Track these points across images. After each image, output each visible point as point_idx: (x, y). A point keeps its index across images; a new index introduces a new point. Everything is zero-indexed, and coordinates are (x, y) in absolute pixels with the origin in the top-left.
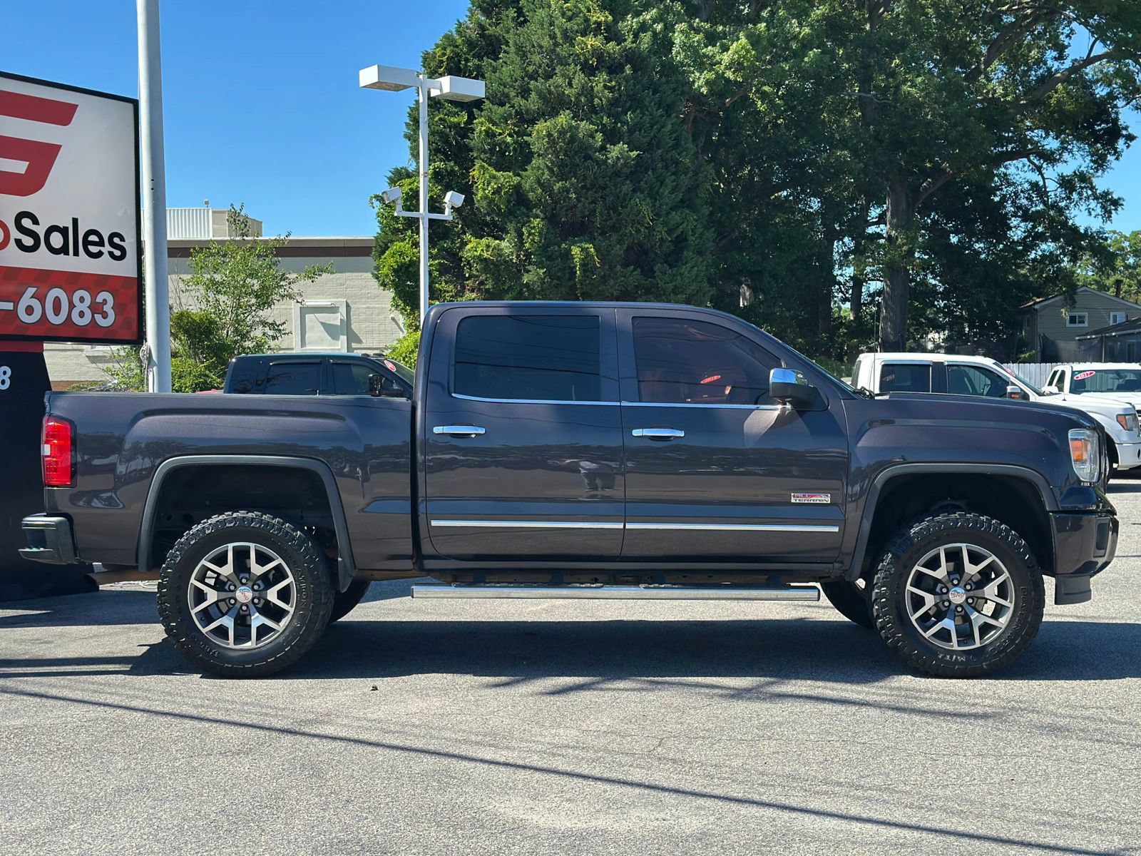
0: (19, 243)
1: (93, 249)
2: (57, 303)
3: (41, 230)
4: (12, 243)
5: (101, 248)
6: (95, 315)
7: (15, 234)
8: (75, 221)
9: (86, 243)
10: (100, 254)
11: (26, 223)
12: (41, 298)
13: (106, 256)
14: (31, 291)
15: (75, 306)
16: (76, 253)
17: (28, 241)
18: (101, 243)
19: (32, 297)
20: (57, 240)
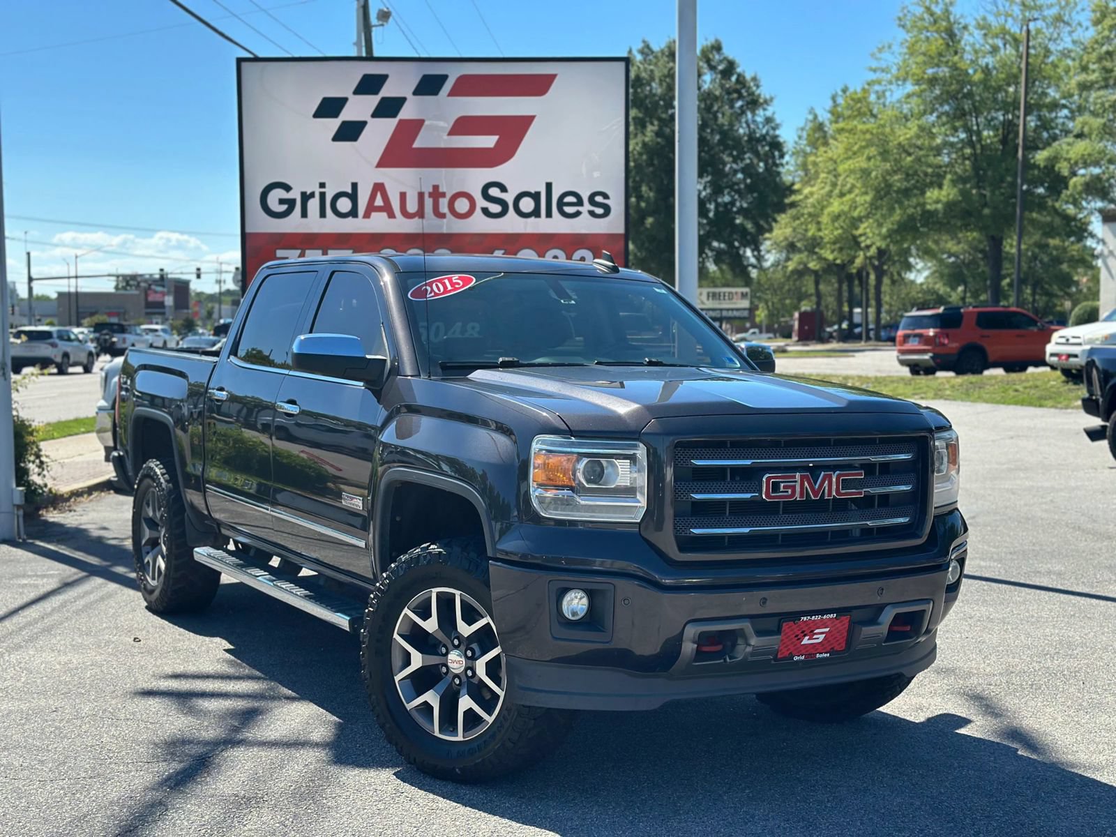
0: (486, 211)
1: (568, 210)
3: (509, 198)
4: (478, 211)
5: (580, 209)
7: (481, 203)
8: (549, 186)
9: (561, 204)
10: (578, 214)
11: (494, 192)
13: (585, 215)
14: (499, 253)
16: (549, 214)
17: (495, 208)
18: (580, 202)
20: (527, 205)
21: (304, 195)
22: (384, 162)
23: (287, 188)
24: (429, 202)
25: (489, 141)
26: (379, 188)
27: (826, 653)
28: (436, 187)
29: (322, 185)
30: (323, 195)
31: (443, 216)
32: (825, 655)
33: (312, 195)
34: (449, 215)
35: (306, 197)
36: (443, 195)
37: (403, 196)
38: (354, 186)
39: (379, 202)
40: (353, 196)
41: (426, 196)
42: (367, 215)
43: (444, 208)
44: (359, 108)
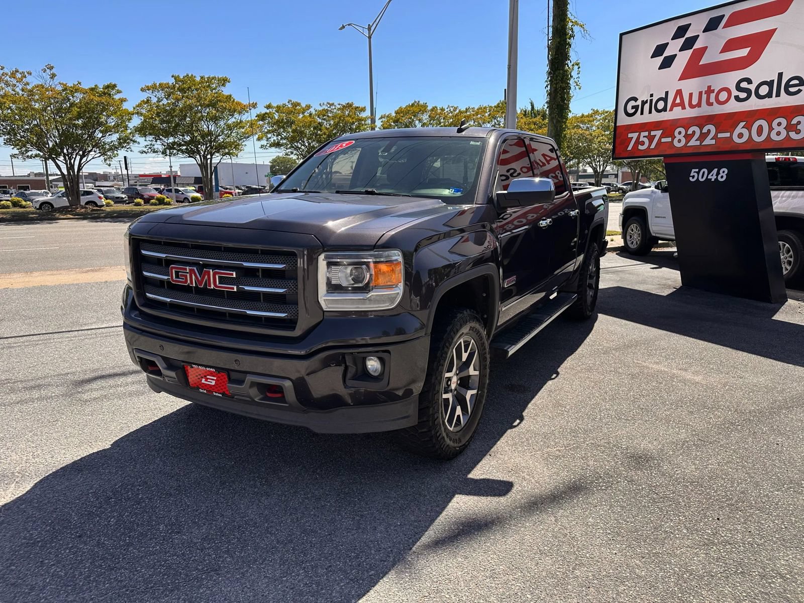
0: (737, 98)
1: (792, 90)
2: (760, 129)
3: (752, 87)
4: (733, 97)
5: (801, 88)
6: (790, 133)
7: (735, 93)
8: (780, 75)
9: (787, 86)
10: (799, 92)
11: (744, 85)
12: (749, 127)
14: (742, 124)
15: (774, 129)
16: (778, 95)
17: (743, 95)
18: (801, 83)
19: (742, 128)
21: (643, 101)
22: (683, 77)
23: (635, 99)
24: (704, 96)
25: (744, 52)
26: (679, 93)
27: (220, 393)
28: (709, 87)
29: (652, 95)
30: (651, 101)
31: (712, 104)
32: (219, 395)
33: (647, 102)
34: (715, 103)
35: (644, 103)
36: (713, 91)
37: (691, 95)
38: (667, 93)
39: (678, 101)
40: (665, 100)
41: (704, 93)
42: (671, 110)
43: (712, 99)
44: (674, 48)
